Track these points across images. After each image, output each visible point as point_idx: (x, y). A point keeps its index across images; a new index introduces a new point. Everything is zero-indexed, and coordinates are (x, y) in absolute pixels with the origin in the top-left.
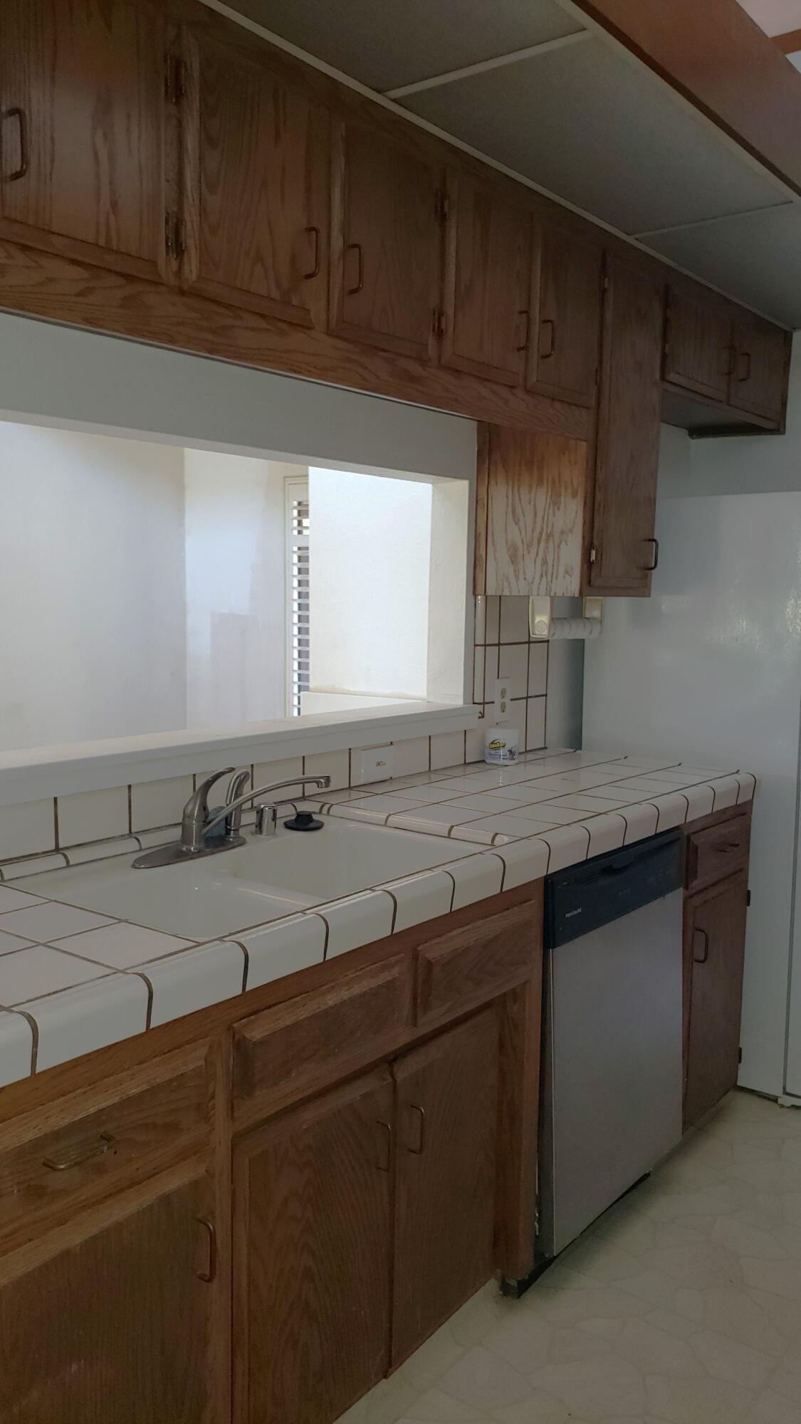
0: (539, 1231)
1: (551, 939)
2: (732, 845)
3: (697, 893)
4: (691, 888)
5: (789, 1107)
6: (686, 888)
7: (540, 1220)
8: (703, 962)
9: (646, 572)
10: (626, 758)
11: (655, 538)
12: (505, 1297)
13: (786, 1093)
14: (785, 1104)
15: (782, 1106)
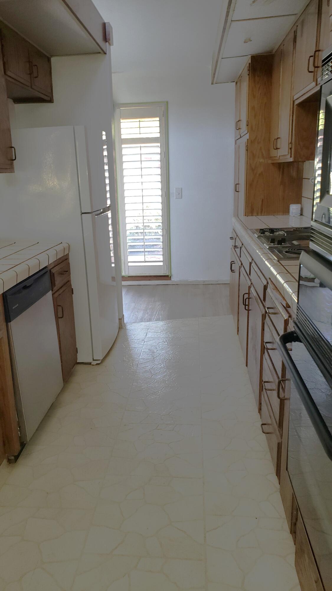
0: (20, 434)
1: (8, 319)
2: (65, 272)
3: (56, 292)
4: (54, 290)
5: (95, 365)
6: (52, 291)
7: (20, 430)
8: (61, 318)
9: (12, 161)
10: (15, 243)
11: (13, 146)
12: (10, 465)
13: (94, 360)
14: (94, 364)
15: (93, 365)
